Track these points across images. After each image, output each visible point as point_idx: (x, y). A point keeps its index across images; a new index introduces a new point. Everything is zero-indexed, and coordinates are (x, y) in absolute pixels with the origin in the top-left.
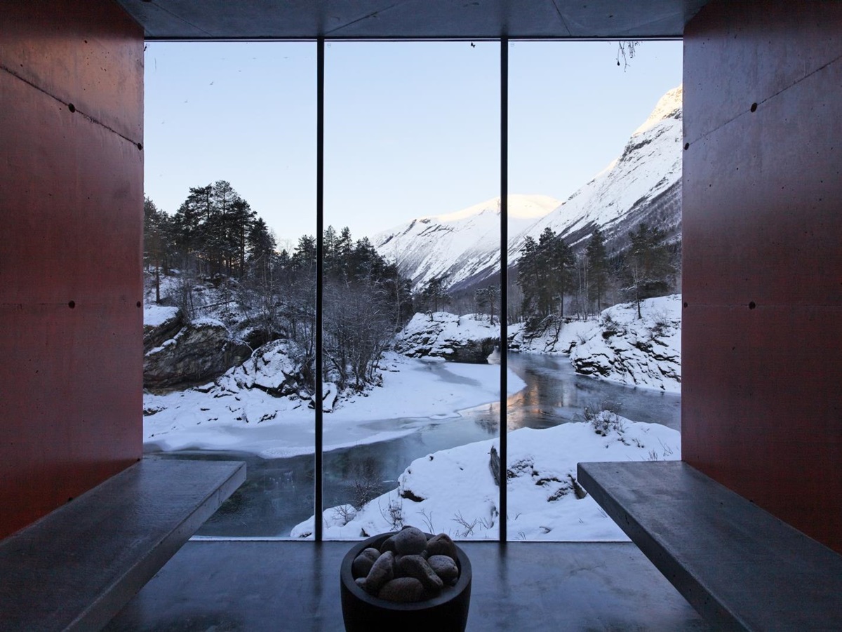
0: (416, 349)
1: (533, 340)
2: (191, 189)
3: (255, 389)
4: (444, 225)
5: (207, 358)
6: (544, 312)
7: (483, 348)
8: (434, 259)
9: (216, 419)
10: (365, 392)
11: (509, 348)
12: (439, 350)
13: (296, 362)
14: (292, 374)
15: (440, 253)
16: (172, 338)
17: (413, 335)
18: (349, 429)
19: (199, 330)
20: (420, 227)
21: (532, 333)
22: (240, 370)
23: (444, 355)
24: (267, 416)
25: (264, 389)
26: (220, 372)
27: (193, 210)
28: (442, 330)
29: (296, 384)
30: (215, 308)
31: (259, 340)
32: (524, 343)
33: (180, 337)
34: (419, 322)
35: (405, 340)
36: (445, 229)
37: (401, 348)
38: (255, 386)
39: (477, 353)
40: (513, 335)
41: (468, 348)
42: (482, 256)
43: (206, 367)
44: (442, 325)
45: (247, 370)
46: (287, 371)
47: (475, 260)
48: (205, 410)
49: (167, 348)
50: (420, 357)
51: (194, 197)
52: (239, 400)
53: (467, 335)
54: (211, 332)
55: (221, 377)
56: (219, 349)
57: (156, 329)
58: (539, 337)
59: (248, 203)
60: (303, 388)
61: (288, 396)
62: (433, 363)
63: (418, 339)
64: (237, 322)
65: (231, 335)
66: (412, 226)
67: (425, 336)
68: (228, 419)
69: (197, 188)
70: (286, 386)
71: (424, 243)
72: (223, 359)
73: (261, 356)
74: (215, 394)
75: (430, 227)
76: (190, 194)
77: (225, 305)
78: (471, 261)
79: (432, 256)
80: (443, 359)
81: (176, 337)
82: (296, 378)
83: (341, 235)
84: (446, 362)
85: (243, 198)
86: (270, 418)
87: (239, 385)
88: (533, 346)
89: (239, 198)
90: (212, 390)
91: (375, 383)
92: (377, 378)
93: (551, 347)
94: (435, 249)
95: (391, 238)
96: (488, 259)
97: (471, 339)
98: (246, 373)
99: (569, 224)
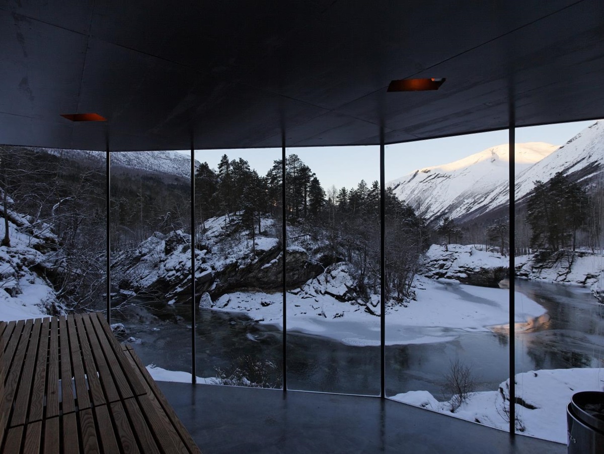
0: (434, 272)
1: (543, 270)
2: (275, 161)
3: (326, 295)
4: (442, 173)
5: (295, 272)
6: (554, 247)
7: (495, 275)
8: (434, 200)
9: (305, 313)
10: (405, 304)
11: (518, 275)
12: (454, 274)
13: (354, 278)
14: (352, 287)
15: (439, 196)
16: (275, 258)
17: (431, 261)
18: (399, 331)
19: (291, 254)
20: (422, 176)
21: (541, 264)
22: (315, 281)
23: (458, 278)
24: (338, 314)
25: (333, 295)
26: (303, 282)
27: (276, 175)
28: (456, 259)
29: (355, 294)
30: (297, 239)
31: (328, 262)
32: (533, 272)
33: (280, 258)
34: (435, 251)
35: (425, 265)
36: (443, 177)
37: (421, 271)
38: (326, 293)
39: (489, 278)
40: (520, 265)
41: (481, 274)
42: (478, 197)
43: (295, 278)
44: (456, 255)
45: (320, 281)
46: (349, 285)
47: (471, 200)
48: (297, 306)
49: (273, 264)
50: (437, 279)
51: (277, 166)
52: (317, 301)
53: (480, 264)
54: (298, 255)
55: (304, 285)
56: (302, 267)
57: (266, 252)
58: (550, 268)
59: (310, 168)
60: (359, 297)
61: (350, 302)
62: (449, 284)
63: (435, 264)
64: (312, 249)
65: (309, 258)
66: (415, 176)
67: (441, 262)
68: (313, 314)
69: (278, 160)
70: (348, 294)
71: (425, 188)
72: (304, 274)
73: (329, 273)
74: (302, 296)
75: (430, 176)
76: (274, 165)
77: (303, 237)
78: (466, 201)
79: (432, 198)
80: (458, 282)
81: (277, 258)
82: (355, 290)
83: (372, 186)
84: (460, 284)
85: (306, 165)
86: (340, 316)
87: (316, 291)
88: (544, 274)
89: (304, 165)
90: (300, 293)
91: (411, 298)
92: (412, 294)
93: (563, 277)
94: (435, 193)
95: (398, 185)
96: (483, 199)
97: (484, 267)
98: (319, 283)
99: (567, 165)
